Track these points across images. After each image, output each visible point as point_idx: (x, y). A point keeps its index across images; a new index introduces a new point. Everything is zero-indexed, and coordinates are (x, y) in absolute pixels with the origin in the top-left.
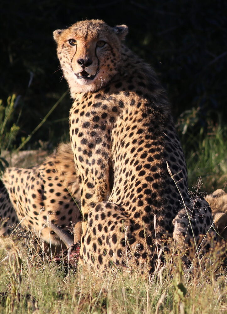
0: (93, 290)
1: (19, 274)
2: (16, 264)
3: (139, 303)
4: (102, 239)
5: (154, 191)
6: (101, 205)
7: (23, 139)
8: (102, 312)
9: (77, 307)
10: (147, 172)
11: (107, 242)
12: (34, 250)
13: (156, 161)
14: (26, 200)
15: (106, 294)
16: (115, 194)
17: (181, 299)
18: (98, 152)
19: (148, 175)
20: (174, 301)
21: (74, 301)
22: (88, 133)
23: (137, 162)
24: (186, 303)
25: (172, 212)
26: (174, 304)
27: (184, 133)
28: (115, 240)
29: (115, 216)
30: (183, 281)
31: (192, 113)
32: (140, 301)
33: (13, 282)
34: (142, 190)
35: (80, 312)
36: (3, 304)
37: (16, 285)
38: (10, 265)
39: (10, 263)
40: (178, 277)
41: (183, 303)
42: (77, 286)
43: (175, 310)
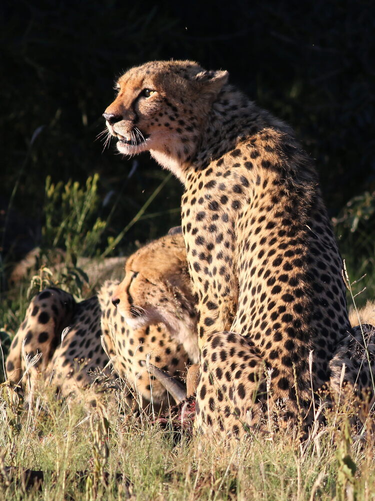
0: (216, 467)
1: (106, 443)
2: (100, 427)
3: (285, 486)
4: (222, 392)
5: (296, 316)
6: (220, 338)
7: (111, 240)
9: (193, 492)
10: (283, 288)
11: (230, 396)
12: (127, 407)
13: (296, 270)
14: (123, 330)
15: (236, 472)
16: (239, 320)
17: (348, 480)
18: (220, 256)
19: (285, 293)
20: (338, 482)
21: (188, 483)
22: (205, 228)
23: (268, 273)
24: (356, 485)
25: (326, 349)
26: (338, 487)
27: (353, 230)
28: (242, 393)
29: (241, 354)
30: (350, 452)
31: (365, 201)
32: (286, 483)
33: (97, 455)
34: (278, 315)
36: (82, 487)
37: (101, 460)
38: (92, 429)
39: (91, 426)
40: (344, 448)
41: (352, 485)
42: (192, 460)
43: (340, 496)
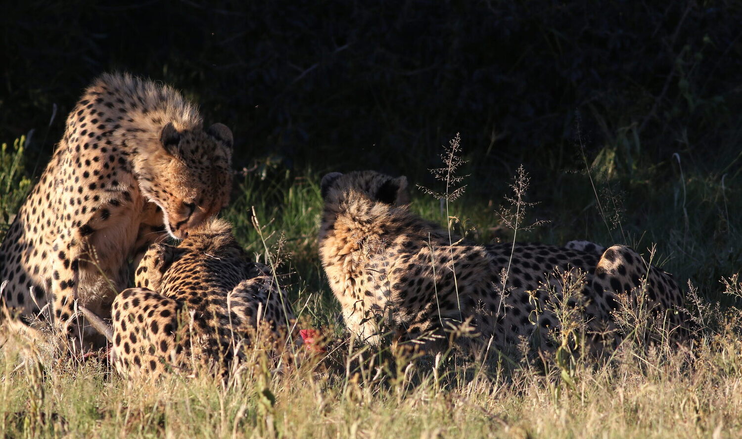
0: (144, 403)
1: (41, 385)
2: (35, 371)
4: (136, 334)
8: (158, 433)
11: (143, 336)
17: (268, 411)
20: (259, 414)
26: (258, 418)
32: (211, 416)
33: (33, 396)
35: (128, 434)
36: (20, 427)
37: (37, 401)
39: (27, 371)
40: (262, 381)
42: (122, 398)
43: (261, 426)
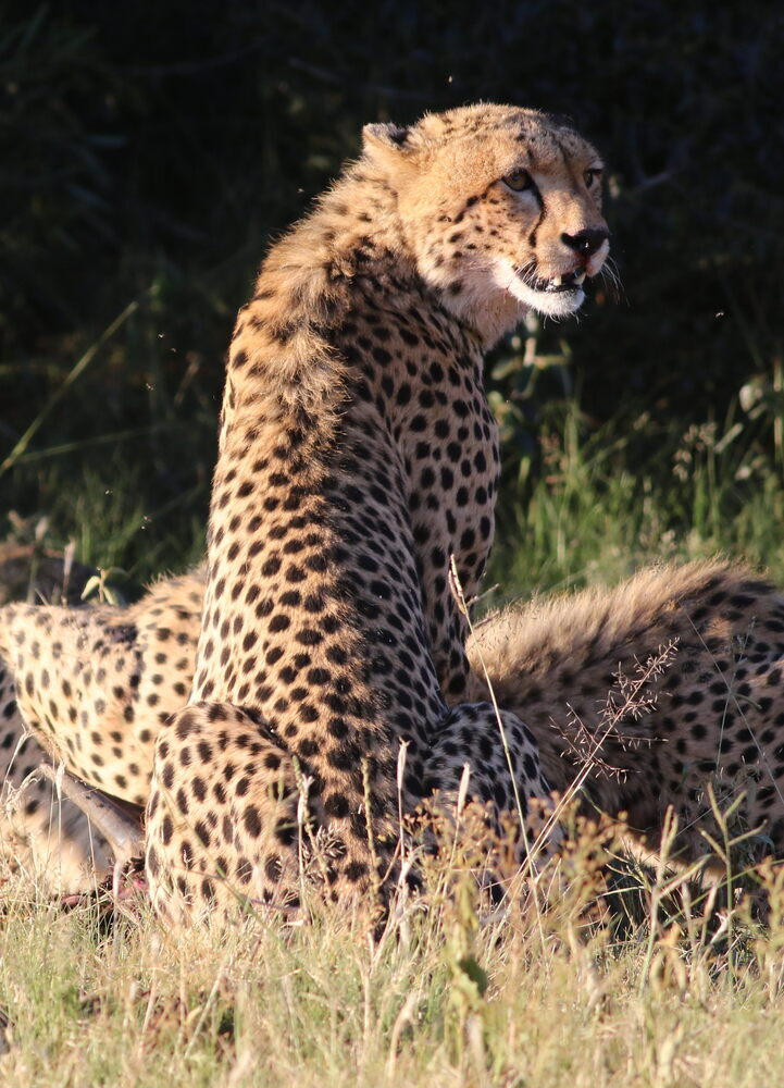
3: (338, 1022)
4: (208, 827)
6: (193, 715)
8: (219, 1053)
9: (140, 1040)
10: (293, 620)
11: (225, 835)
13: (314, 579)
14: (73, 714)
15: (231, 995)
19: (300, 628)
23: (254, 592)
26: (448, 1021)
28: (254, 823)
29: (242, 741)
30: (474, 948)
34: (296, 672)
35: (149, 1053)
40: (460, 939)
43: (453, 1041)
